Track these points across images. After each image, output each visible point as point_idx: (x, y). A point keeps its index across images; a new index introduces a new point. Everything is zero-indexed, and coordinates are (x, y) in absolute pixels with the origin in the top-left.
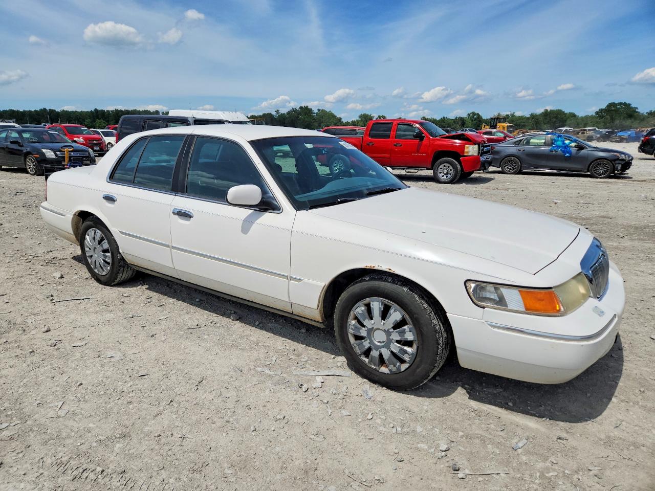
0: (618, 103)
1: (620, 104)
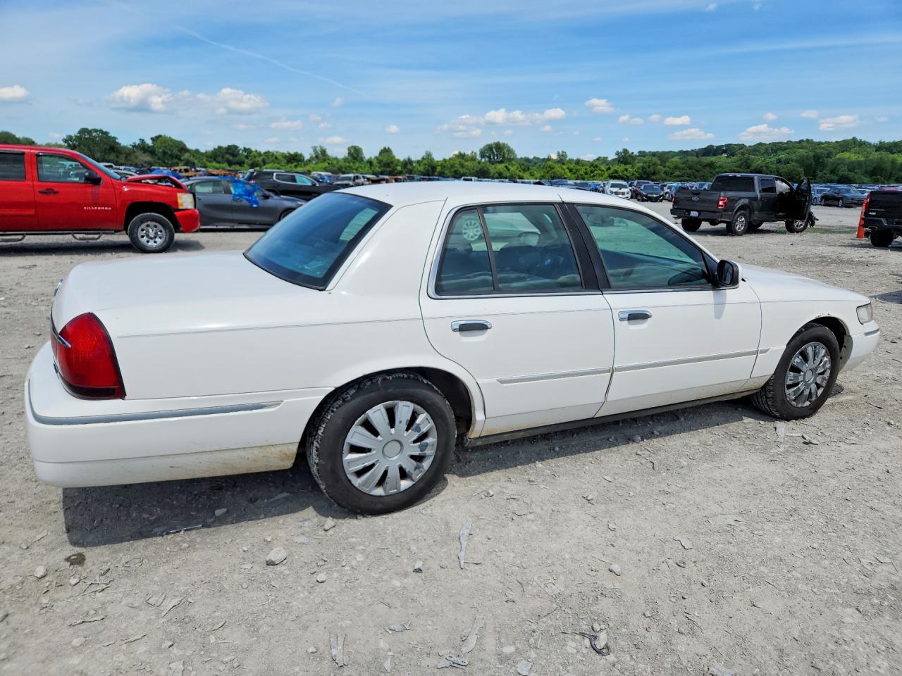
0: (93, 130)
1: (96, 131)
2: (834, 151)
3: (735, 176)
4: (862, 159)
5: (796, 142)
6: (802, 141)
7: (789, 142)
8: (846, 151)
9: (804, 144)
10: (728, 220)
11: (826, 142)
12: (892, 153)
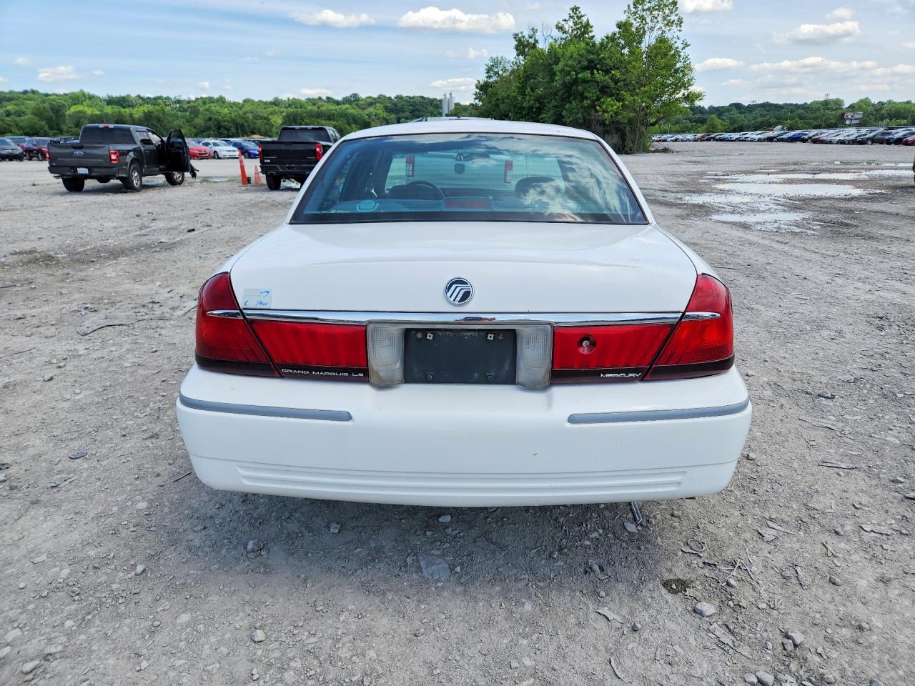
2: (66, 104)
3: (107, 127)
4: (97, 112)
5: (20, 93)
6: (25, 92)
7: (11, 92)
8: (78, 103)
9: (31, 95)
10: (124, 175)
11: (54, 94)
12: (124, 108)
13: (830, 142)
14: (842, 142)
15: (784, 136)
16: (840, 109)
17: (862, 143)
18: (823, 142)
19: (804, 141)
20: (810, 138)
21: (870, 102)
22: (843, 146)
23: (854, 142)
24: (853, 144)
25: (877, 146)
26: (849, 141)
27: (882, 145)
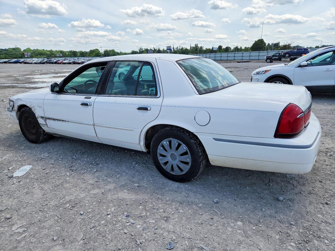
13: (31, 63)
14: (36, 63)
15: (11, 61)
16: (21, 51)
17: (43, 63)
18: (28, 63)
19: (21, 63)
20: (23, 62)
21: (30, 49)
22: (36, 64)
23: (40, 63)
24: (40, 64)
25: (48, 64)
26: (38, 63)
27: (50, 64)
